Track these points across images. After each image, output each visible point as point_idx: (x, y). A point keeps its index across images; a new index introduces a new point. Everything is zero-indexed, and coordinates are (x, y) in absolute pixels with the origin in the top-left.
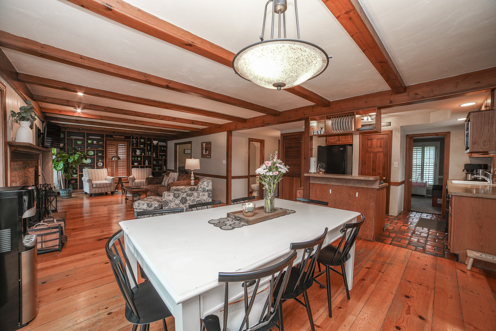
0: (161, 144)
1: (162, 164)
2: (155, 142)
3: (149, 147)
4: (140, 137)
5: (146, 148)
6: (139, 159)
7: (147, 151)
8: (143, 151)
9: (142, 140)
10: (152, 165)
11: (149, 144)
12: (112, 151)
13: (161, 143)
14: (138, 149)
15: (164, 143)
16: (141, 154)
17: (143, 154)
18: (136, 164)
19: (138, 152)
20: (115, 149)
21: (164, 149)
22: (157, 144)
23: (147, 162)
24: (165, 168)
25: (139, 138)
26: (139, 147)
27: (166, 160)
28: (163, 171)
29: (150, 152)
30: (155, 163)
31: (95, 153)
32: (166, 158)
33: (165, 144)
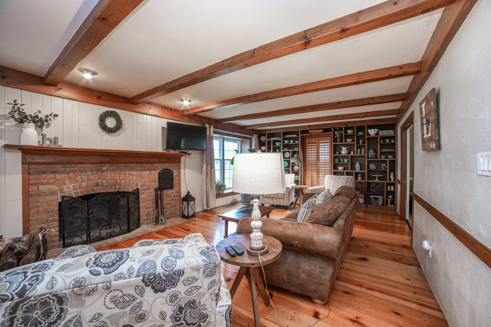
0: (385, 134)
1: (386, 169)
2: (372, 132)
3: (361, 141)
4: (345, 126)
5: (355, 143)
6: (346, 160)
7: (357, 148)
8: (350, 148)
9: (350, 132)
10: (366, 170)
11: (361, 136)
12: (312, 151)
13: (383, 131)
14: (345, 145)
15: (391, 131)
16: (349, 153)
17: (352, 153)
18: (340, 168)
19: (344, 151)
20: (315, 148)
21: (391, 142)
22: (377, 134)
23: (357, 165)
24: (392, 177)
25: (343, 128)
26: (344, 143)
27: (394, 161)
28: (388, 181)
29: (363, 150)
30: (373, 167)
31: (291, 155)
32: (394, 157)
33: (393, 133)
